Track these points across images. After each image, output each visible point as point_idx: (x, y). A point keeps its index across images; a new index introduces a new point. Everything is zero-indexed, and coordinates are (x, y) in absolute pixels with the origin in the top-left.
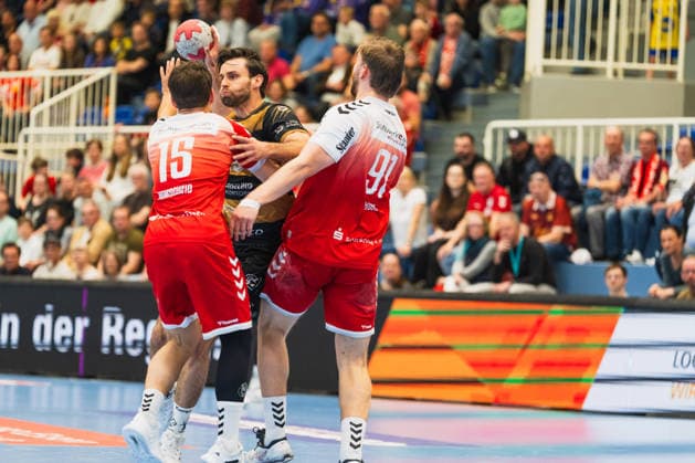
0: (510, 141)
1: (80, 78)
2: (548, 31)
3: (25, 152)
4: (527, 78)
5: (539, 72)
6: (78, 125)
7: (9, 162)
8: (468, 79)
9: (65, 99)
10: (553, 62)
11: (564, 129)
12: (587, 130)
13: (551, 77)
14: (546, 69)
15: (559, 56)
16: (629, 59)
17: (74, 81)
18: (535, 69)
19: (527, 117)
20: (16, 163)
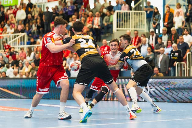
1: (19, 35)
5: (116, 31)
6: (19, 45)
9: (16, 40)
10: (119, 29)
16: (135, 28)
17: (17, 36)
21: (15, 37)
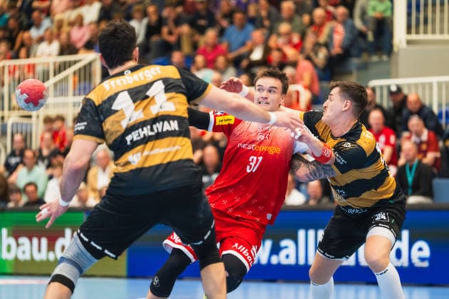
0: (391, 93)
1: (75, 62)
2: (409, 14)
3: (38, 117)
4: (395, 49)
5: (404, 45)
6: (74, 95)
7: (26, 124)
8: (354, 51)
9: (65, 78)
10: (413, 37)
11: (424, 85)
12: (440, 85)
13: (412, 48)
14: (409, 42)
15: (417, 32)
17: (70, 64)
18: (401, 42)
19: (397, 77)
20: (31, 125)
21: (62, 67)
